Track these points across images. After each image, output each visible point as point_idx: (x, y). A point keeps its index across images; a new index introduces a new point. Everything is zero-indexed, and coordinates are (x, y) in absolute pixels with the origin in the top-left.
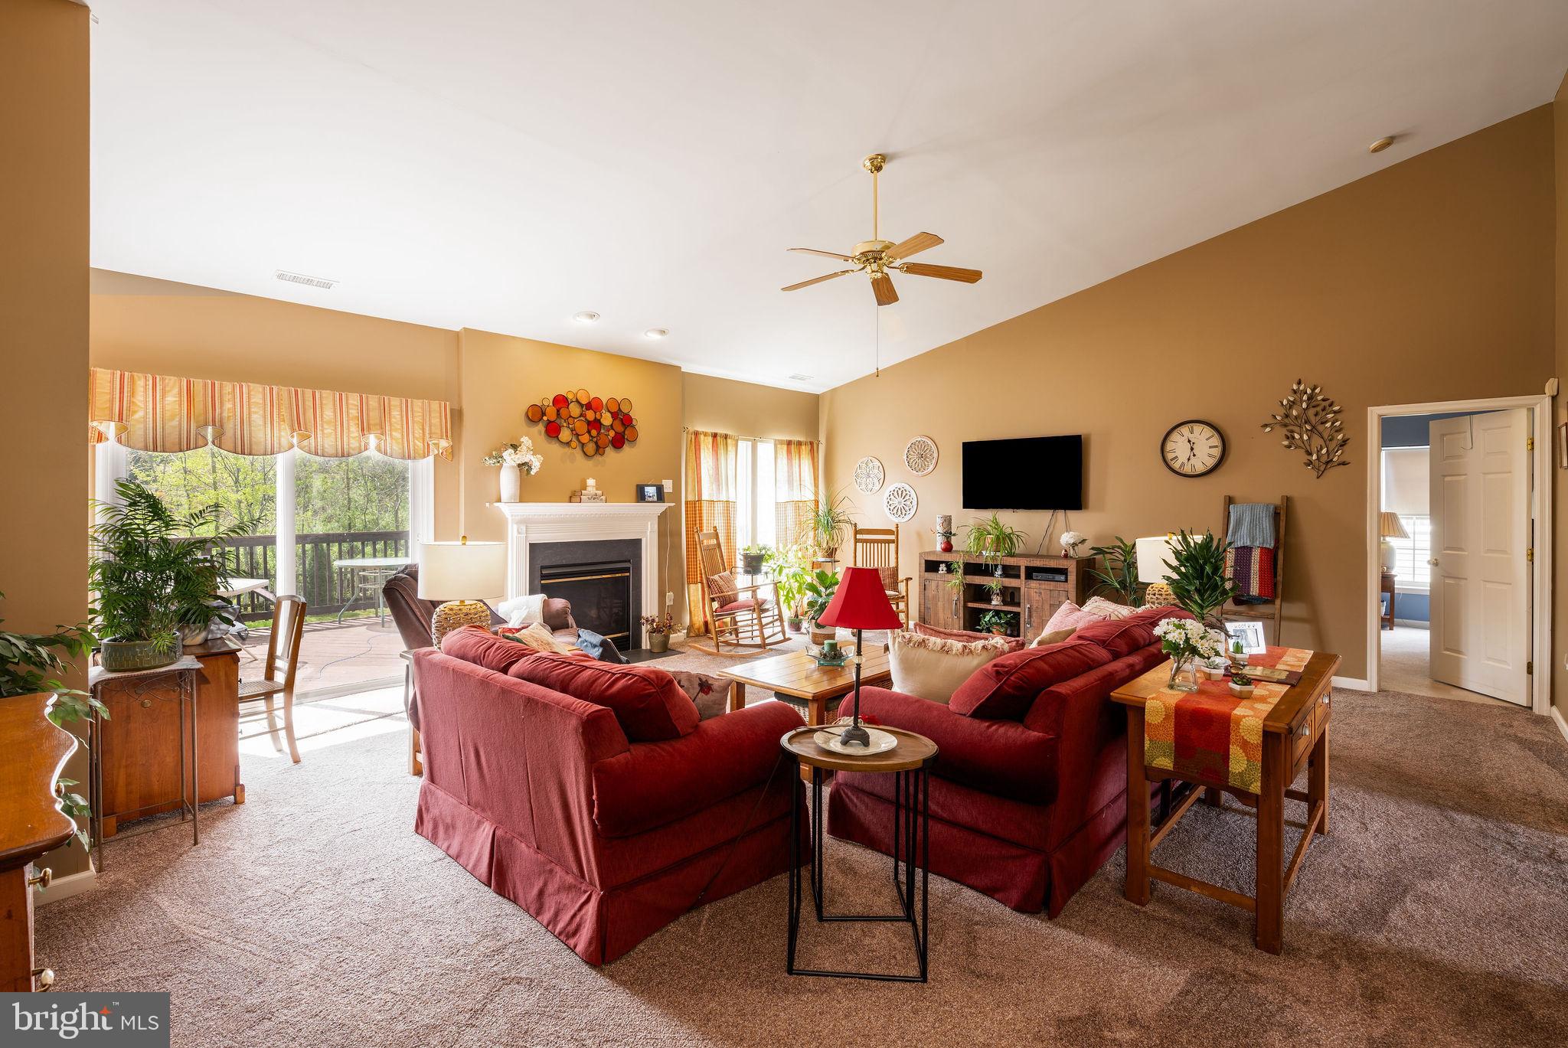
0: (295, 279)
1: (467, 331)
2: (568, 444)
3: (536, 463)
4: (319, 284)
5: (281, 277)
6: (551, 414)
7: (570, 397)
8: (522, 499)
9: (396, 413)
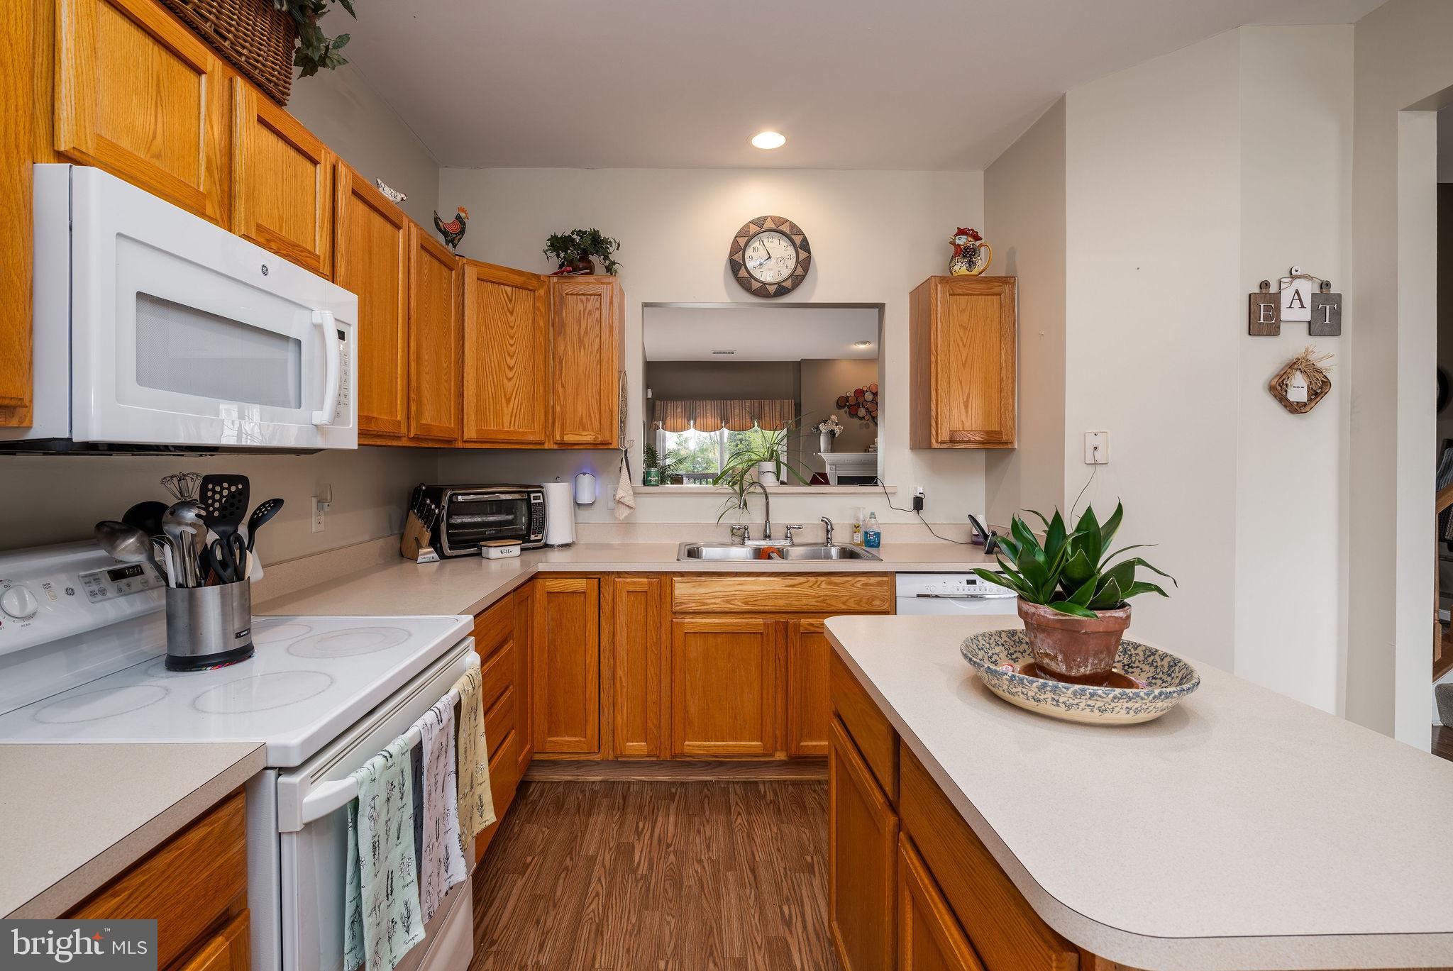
0: (719, 353)
1: (804, 360)
2: (863, 418)
3: (838, 430)
4: (729, 353)
5: (714, 353)
6: (852, 401)
7: (865, 389)
8: (833, 451)
9: (767, 408)
